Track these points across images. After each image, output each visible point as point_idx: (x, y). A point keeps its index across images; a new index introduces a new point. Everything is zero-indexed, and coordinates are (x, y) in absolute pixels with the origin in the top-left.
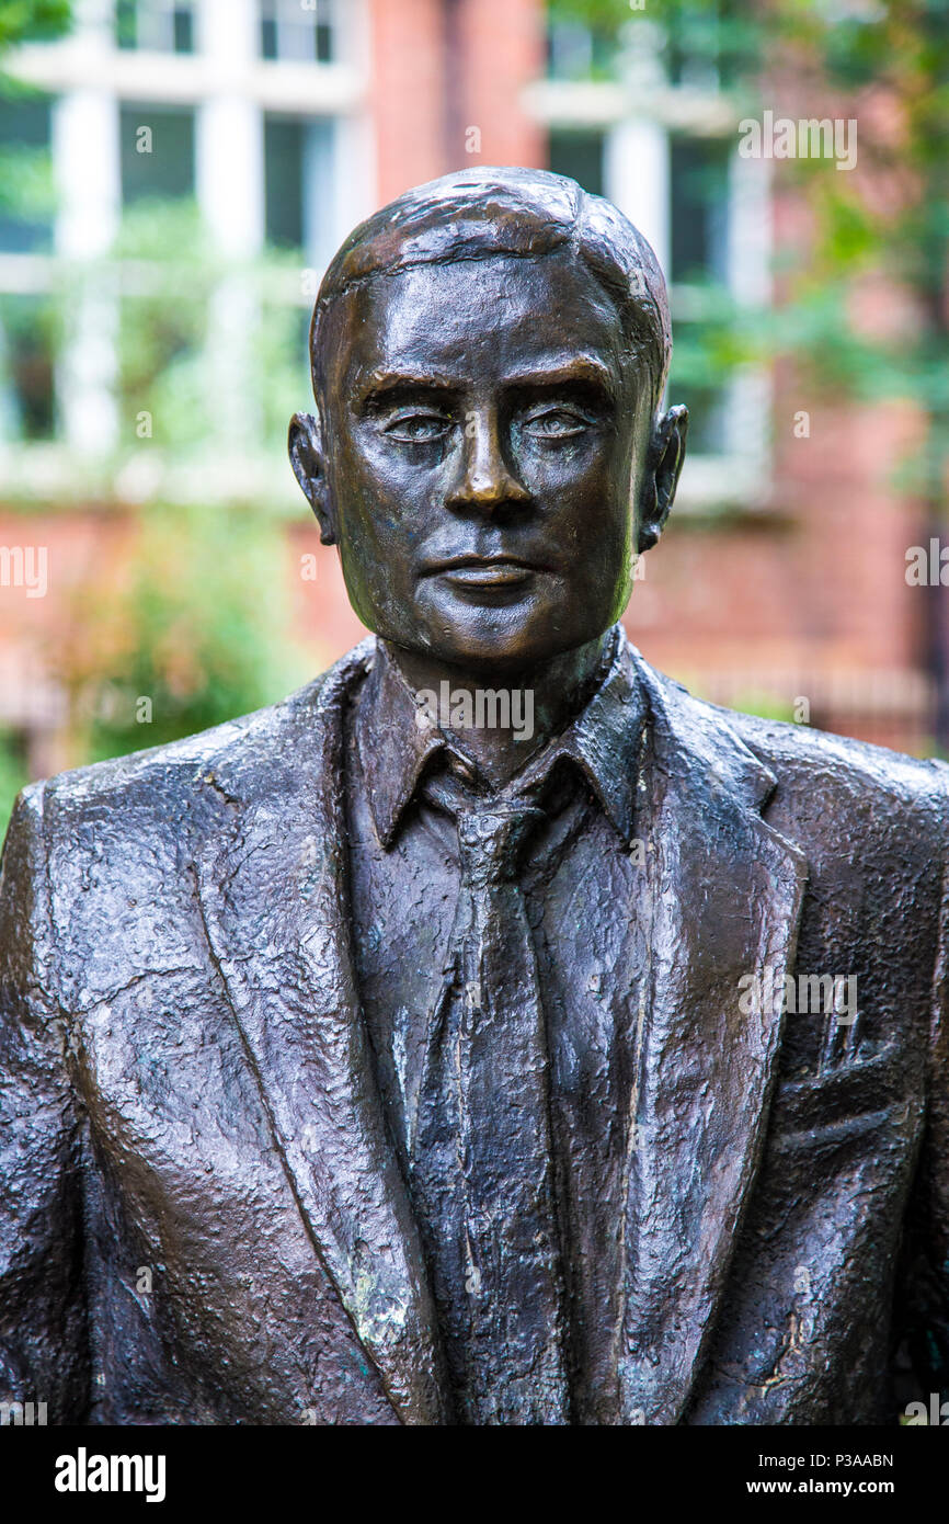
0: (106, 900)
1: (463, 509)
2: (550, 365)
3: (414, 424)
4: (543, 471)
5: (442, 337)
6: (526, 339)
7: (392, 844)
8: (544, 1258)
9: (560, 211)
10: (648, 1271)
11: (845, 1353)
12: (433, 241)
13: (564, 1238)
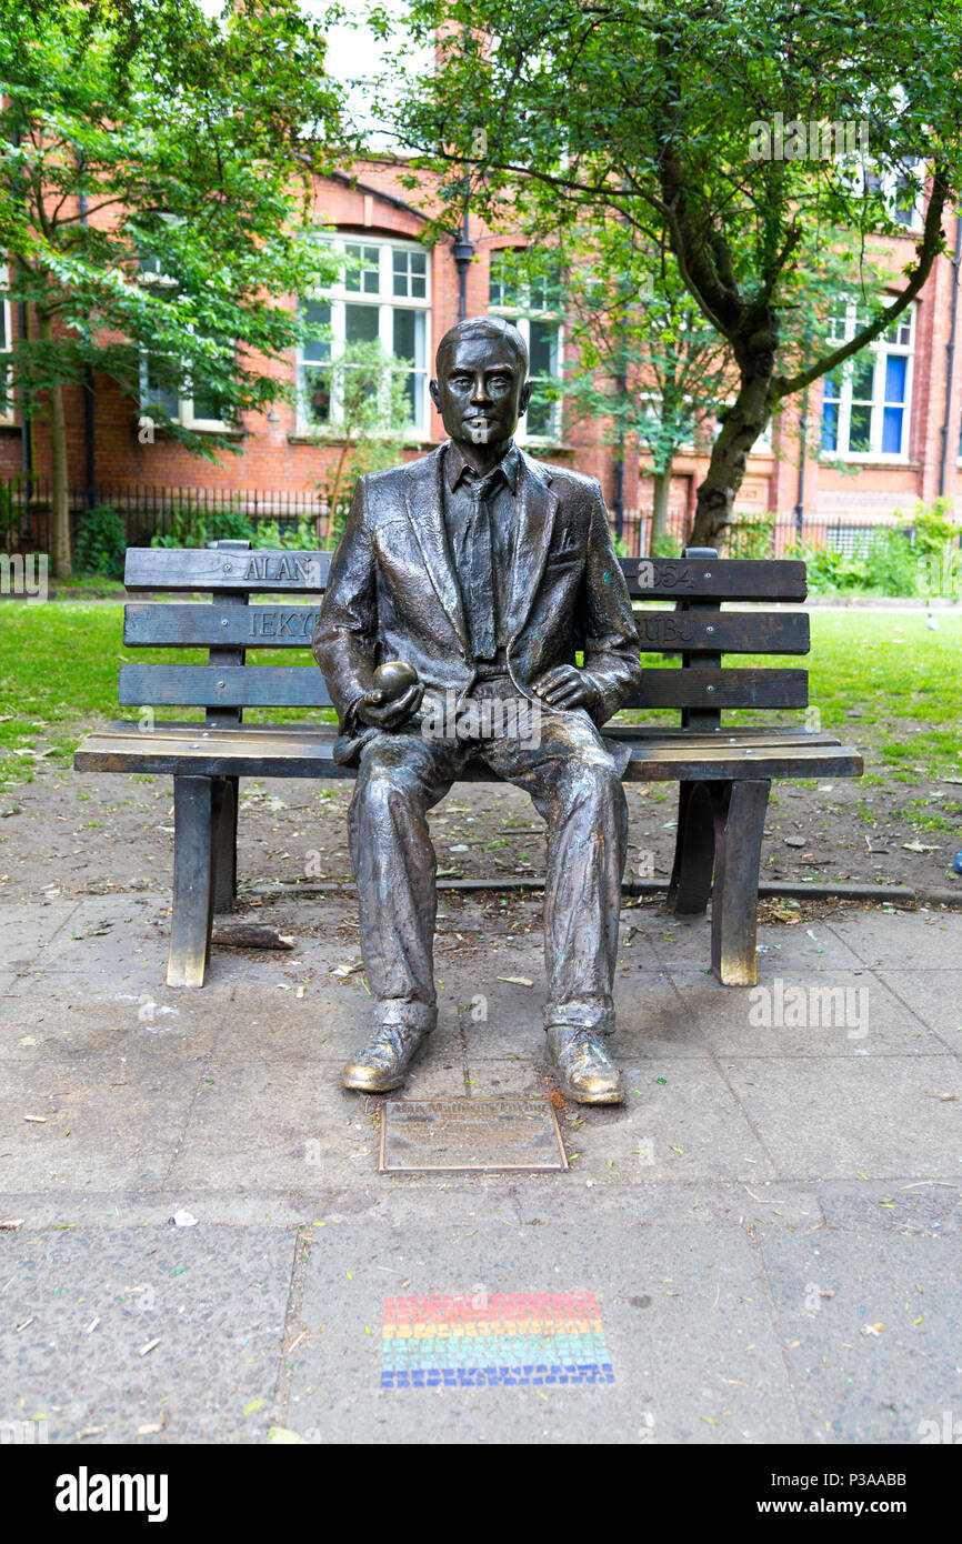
0: (382, 504)
1: (475, 403)
2: (497, 367)
3: (462, 381)
4: (495, 394)
5: (470, 359)
6: (492, 360)
7: (454, 491)
8: (490, 593)
9: (501, 328)
10: (515, 597)
11: (562, 619)
12: (468, 334)
13: (495, 589)
